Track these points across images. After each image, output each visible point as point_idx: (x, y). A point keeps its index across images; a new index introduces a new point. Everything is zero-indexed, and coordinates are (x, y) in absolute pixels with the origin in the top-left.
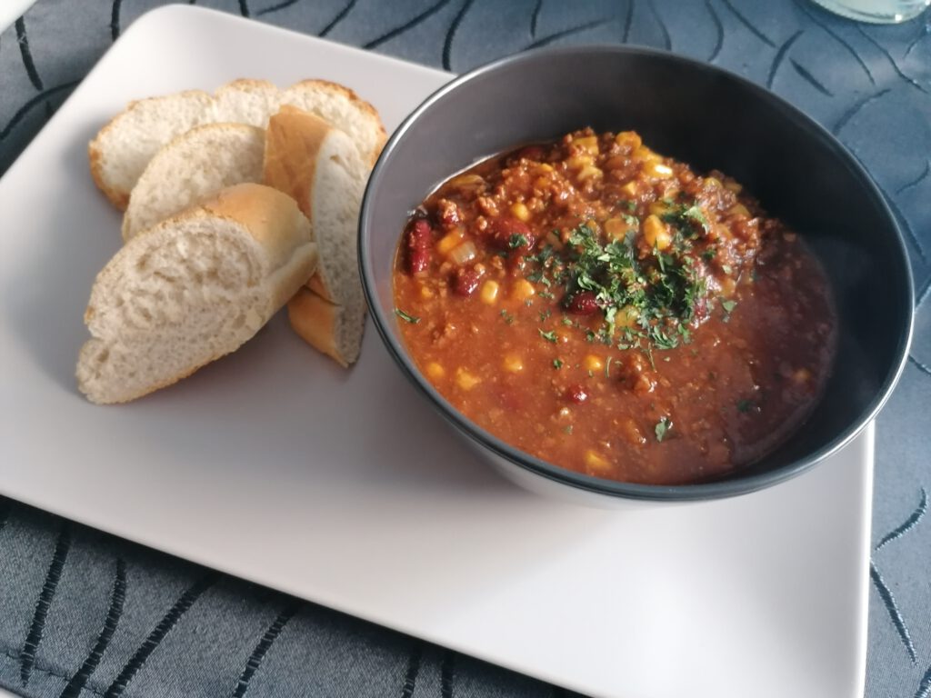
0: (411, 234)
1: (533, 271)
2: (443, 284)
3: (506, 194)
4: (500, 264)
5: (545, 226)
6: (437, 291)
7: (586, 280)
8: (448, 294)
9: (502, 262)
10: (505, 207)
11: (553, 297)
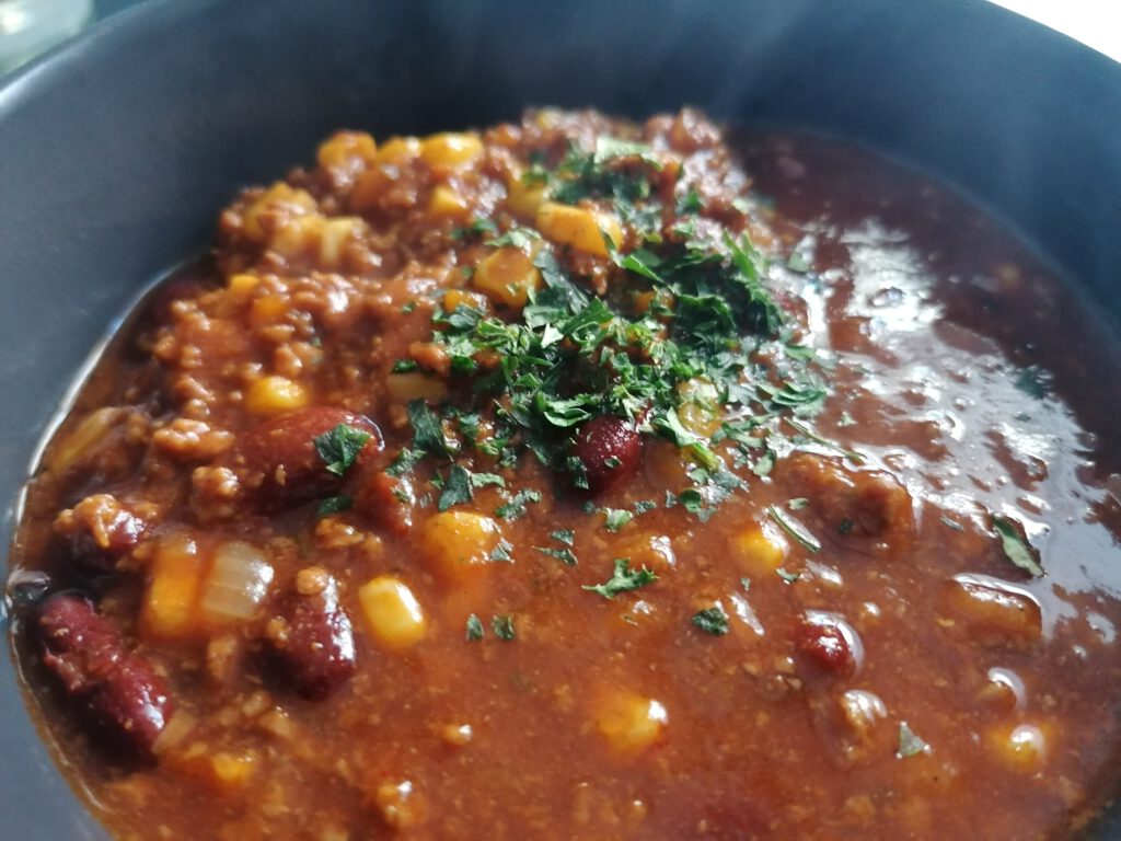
0: (50, 657)
1: (435, 484)
2: (256, 704)
3: (209, 387)
4: (350, 531)
5: (366, 378)
6: (259, 736)
8: (294, 715)
9: (349, 524)
10: (232, 413)
11: (535, 496)
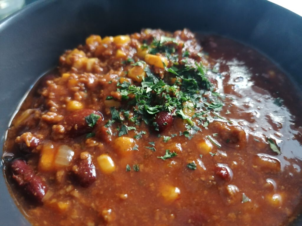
0: (14, 176)
1: (118, 129)
2: (69, 188)
3: (57, 104)
4: (95, 142)
5: (99, 101)
6: (70, 197)
7: (151, 109)
8: (80, 191)
9: (95, 140)
10: (63, 110)
11: (144, 133)
